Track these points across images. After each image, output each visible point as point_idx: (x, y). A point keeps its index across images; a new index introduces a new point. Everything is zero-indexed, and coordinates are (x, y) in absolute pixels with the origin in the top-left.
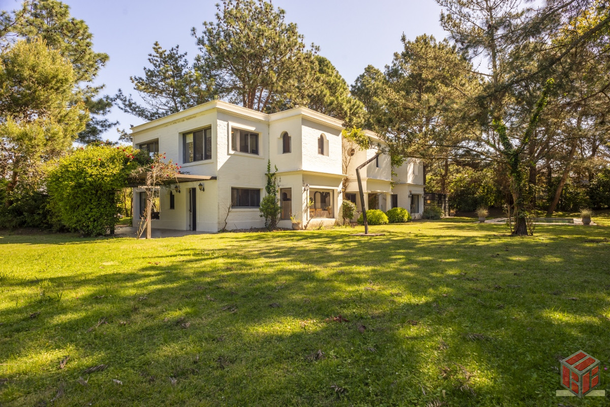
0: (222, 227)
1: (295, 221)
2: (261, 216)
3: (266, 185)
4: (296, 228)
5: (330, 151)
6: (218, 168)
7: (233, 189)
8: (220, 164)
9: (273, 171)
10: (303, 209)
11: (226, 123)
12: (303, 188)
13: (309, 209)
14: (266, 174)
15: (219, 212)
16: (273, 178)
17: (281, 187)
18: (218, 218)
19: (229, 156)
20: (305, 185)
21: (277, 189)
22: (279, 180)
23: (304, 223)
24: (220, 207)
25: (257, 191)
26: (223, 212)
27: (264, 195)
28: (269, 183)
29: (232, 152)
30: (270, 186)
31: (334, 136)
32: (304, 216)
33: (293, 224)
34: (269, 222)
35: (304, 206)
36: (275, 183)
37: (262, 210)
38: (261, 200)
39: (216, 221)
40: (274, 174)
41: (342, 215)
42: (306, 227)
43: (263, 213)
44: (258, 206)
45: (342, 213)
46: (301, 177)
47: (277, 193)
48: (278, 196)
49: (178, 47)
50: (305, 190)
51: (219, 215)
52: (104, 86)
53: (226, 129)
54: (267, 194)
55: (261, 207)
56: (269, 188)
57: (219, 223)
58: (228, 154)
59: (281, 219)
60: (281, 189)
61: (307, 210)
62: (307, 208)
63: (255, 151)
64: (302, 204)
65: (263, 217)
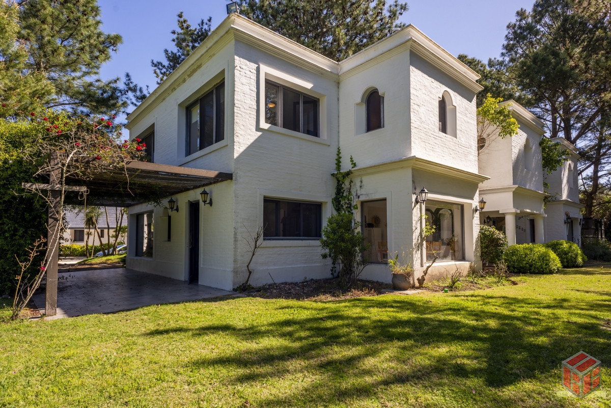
0: (241, 280)
1: (399, 269)
2: (325, 256)
3: (334, 196)
4: (403, 285)
5: (458, 127)
6: (236, 155)
7: (267, 201)
8: (239, 149)
9: (346, 166)
10: (415, 241)
11: (254, 66)
12: (414, 197)
13: (424, 243)
14: (333, 175)
15: (236, 248)
16: (347, 182)
17: (363, 198)
18: (235, 261)
19: (260, 134)
20: (418, 191)
21: (355, 202)
22: (358, 184)
23: (418, 273)
24: (239, 237)
25: (316, 208)
26: (245, 247)
27: (328, 212)
28: (339, 190)
29: (264, 125)
30: (340, 197)
31: (465, 101)
32: (417, 256)
33: (395, 276)
34: (340, 267)
35: (416, 234)
36: (350, 192)
37: (325, 244)
38: (325, 224)
39: (229, 267)
40: (348, 174)
41: (479, 254)
42: (421, 281)
43: (327, 251)
44: (317, 234)
45: (479, 249)
46: (408, 174)
47: (354, 211)
48: (357, 216)
49: (210, 20)
50: (417, 202)
51: (235, 255)
52: (118, 79)
53: (254, 77)
54: (335, 213)
55: (324, 238)
56: (339, 202)
57: (235, 272)
58: (258, 129)
59: (365, 262)
60: (362, 203)
61: (421, 244)
62: (422, 240)
63: (313, 131)
64: (412, 232)
65: (329, 259)
